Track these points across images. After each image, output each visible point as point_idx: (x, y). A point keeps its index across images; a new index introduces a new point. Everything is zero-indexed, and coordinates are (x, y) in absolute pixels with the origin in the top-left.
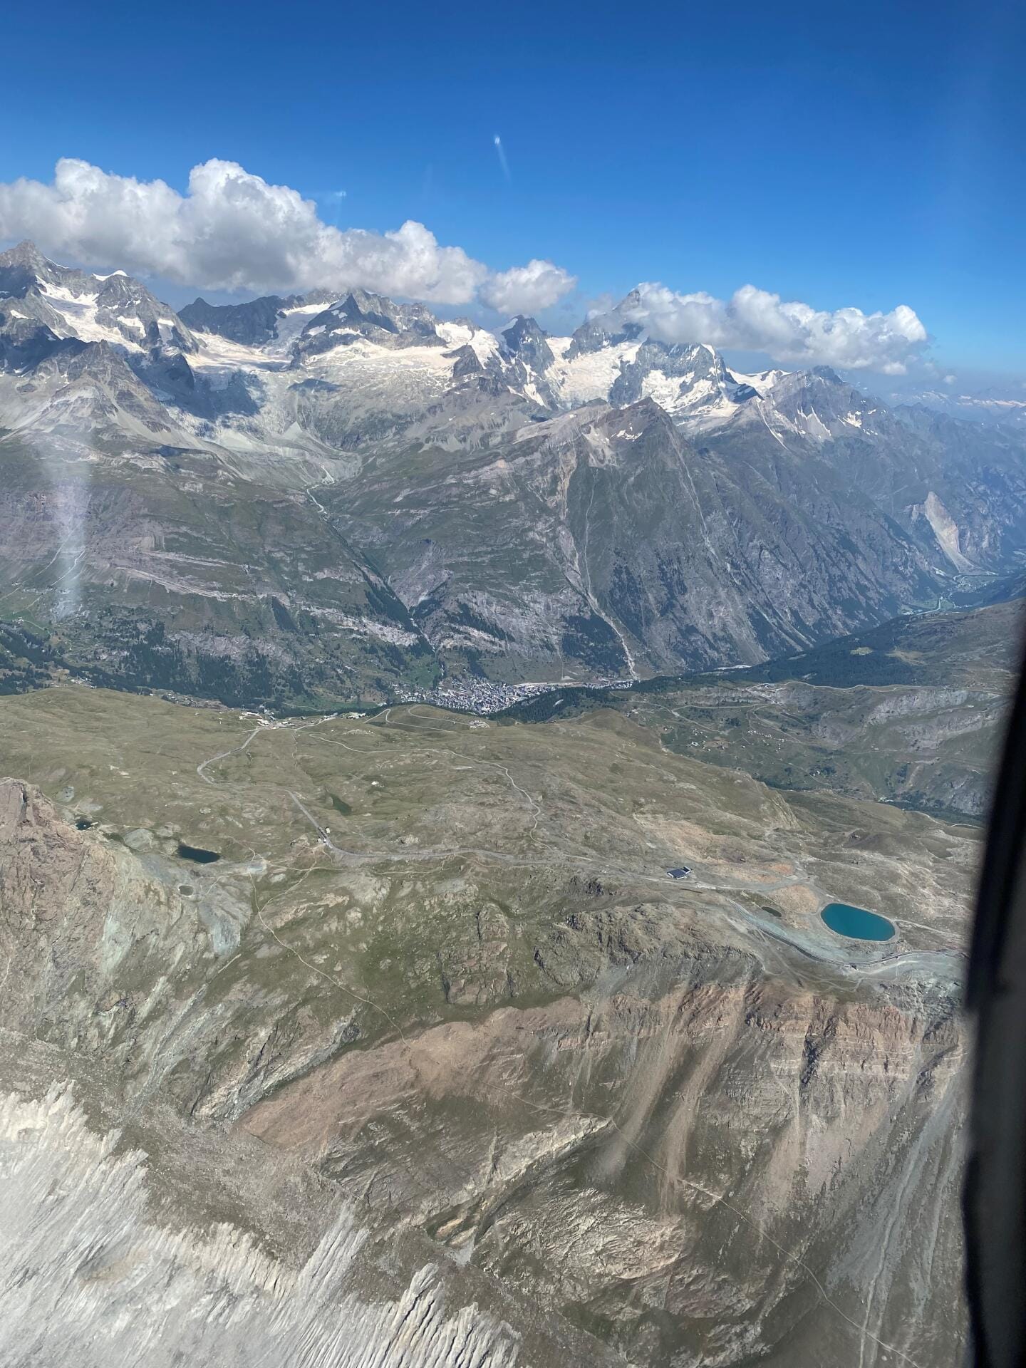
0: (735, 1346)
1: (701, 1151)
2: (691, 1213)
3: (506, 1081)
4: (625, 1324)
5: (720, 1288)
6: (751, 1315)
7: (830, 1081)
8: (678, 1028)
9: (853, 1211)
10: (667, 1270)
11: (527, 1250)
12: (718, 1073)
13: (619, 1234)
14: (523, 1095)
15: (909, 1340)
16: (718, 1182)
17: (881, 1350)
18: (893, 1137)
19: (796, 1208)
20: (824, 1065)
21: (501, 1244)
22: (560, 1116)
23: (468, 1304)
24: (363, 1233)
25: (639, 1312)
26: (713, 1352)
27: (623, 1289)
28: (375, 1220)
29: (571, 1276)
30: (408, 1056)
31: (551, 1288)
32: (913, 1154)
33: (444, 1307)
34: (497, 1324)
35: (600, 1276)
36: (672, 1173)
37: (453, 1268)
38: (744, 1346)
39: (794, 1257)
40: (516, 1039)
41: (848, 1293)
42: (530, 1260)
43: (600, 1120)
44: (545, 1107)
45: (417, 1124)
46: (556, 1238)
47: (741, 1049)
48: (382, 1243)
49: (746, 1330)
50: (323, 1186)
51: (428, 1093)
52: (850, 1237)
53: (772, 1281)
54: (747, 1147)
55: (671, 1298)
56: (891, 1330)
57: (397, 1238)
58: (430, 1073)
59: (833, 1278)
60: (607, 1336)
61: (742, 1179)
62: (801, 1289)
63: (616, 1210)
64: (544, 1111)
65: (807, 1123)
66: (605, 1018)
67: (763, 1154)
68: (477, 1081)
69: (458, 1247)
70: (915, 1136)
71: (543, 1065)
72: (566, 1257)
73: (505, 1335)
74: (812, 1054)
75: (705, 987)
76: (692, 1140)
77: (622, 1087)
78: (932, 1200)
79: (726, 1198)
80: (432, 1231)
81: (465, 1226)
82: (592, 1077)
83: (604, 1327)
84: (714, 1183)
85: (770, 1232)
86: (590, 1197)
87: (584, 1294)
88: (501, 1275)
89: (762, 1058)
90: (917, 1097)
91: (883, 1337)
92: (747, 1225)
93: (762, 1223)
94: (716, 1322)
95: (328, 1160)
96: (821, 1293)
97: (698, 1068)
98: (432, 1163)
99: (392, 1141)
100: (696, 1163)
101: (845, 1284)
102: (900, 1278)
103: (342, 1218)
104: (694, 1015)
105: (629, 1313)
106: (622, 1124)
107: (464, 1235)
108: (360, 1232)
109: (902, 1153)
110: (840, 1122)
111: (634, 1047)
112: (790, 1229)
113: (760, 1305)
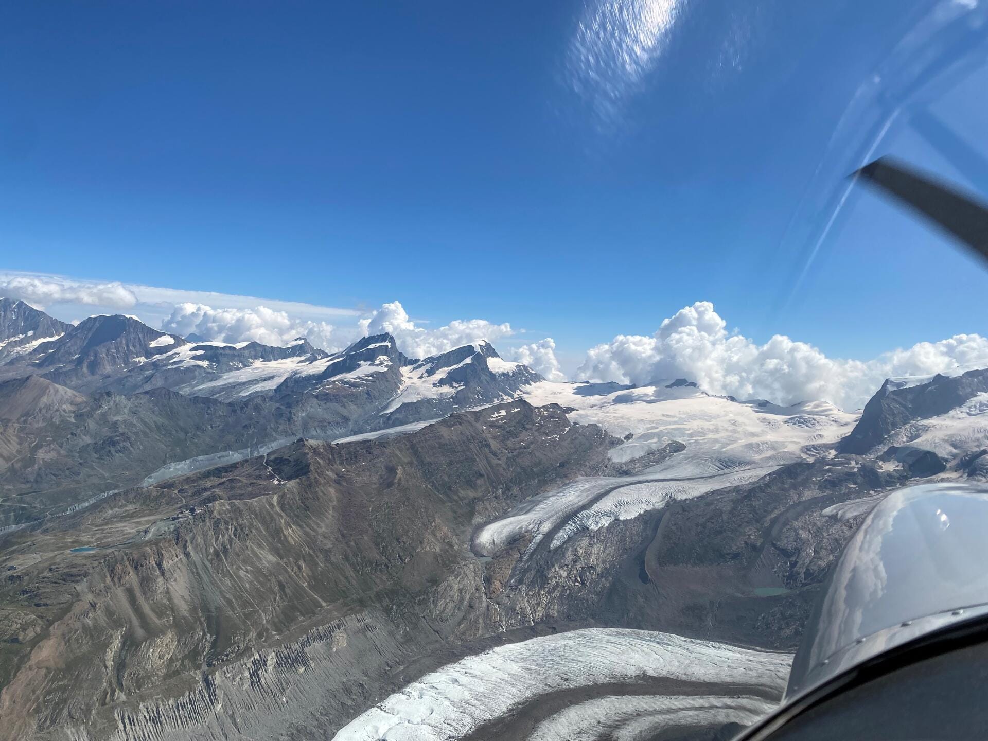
0: (207, 644)
1: (157, 610)
2: (170, 626)
3: (82, 642)
4: (180, 667)
5: (192, 636)
6: (204, 634)
7: (169, 569)
8: (117, 586)
9: (201, 594)
10: (177, 645)
11: (140, 676)
12: (142, 587)
13: (161, 647)
14: (93, 641)
15: (237, 607)
16: (168, 615)
17: (235, 614)
18: (193, 574)
19: (189, 605)
20: (165, 564)
21: (130, 684)
22: (111, 636)
23: (139, 705)
24: (82, 728)
25: (180, 661)
26: (204, 650)
27: (171, 660)
28: (83, 720)
29: (158, 670)
30: (34, 667)
31: (156, 678)
32: (200, 572)
33: (134, 713)
34: (153, 700)
35: (163, 663)
36: (157, 621)
37: (124, 703)
38: (209, 642)
39: (200, 615)
40: (71, 629)
41: (218, 609)
42: (143, 678)
43: (123, 628)
44: (104, 638)
45: (67, 680)
46: (145, 665)
47: (143, 577)
48: (93, 723)
49: (206, 638)
50: (50, 733)
51: (58, 669)
52: (207, 599)
53: (201, 624)
54: (165, 601)
55: (184, 651)
56: (233, 609)
57: (96, 717)
58: (52, 664)
59: (213, 610)
60: (179, 673)
61: (173, 610)
62: (209, 619)
63: (155, 641)
64: (105, 639)
65: (172, 586)
66: (94, 599)
67: (170, 599)
68: (72, 651)
69: (118, 698)
70: (196, 568)
71: (89, 628)
72: (152, 666)
73: (157, 699)
74: (160, 565)
75: (116, 568)
76: (153, 610)
77: (119, 614)
78: (213, 577)
79: (174, 617)
80: (104, 704)
81: (113, 692)
82: (108, 618)
83: (177, 673)
84: (168, 616)
85: (190, 615)
86: (145, 645)
87: (164, 671)
88: (139, 689)
89: (151, 574)
90: (188, 559)
91: (233, 611)
92: (184, 617)
93: (186, 614)
94: (198, 644)
95: (40, 726)
96: (213, 614)
97: (135, 592)
98: (85, 685)
99: (63, 693)
100: (160, 615)
101: (216, 608)
102: (225, 597)
103: (69, 733)
104: (120, 579)
105: (178, 664)
106: (131, 622)
107: (116, 693)
108: (82, 729)
109: (198, 574)
110: (178, 579)
111: (111, 602)
112: (193, 610)
113: (204, 631)
